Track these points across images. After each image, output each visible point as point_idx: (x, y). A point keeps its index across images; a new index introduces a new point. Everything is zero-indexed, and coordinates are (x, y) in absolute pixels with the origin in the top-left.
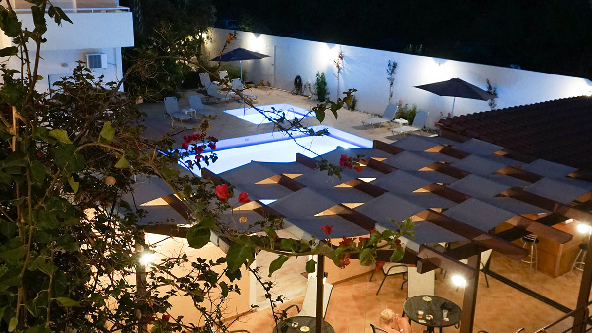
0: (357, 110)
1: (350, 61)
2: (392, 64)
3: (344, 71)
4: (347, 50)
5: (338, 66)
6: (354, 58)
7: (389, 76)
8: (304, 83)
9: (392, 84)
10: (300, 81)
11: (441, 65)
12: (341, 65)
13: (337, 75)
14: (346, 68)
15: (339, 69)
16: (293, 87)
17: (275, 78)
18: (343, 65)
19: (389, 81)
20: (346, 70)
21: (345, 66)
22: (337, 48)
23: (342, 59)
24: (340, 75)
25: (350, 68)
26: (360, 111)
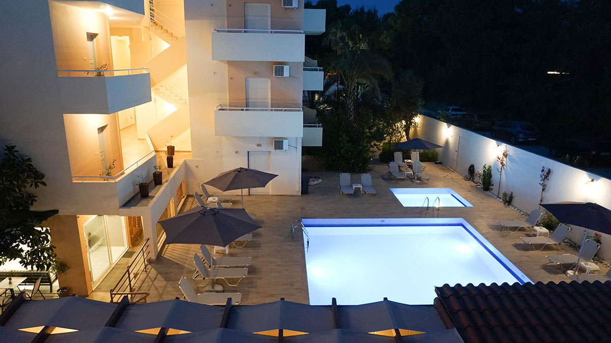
0: (513, 206)
1: (512, 160)
2: (546, 170)
3: (507, 168)
4: (511, 150)
5: (502, 163)
6: (515, 158)
7: (542, 182)
8: (476, 171)
9: (543, 190)
10: (474, 169)
11: (594, 181)
12: (504, 162)
13: (500, 170)
14: (509, 166)
15: (503, 166)
16: (467, 173)
17: (457, 163)
18: (506, 163)
19: (541, 186)
20: (508, 168)
21: (508, 163)
22: (504, 147)
23: (506, 157)
24: (503, 171)
25: (511, 166)
26: (515, 208)
